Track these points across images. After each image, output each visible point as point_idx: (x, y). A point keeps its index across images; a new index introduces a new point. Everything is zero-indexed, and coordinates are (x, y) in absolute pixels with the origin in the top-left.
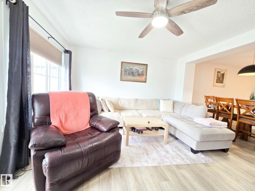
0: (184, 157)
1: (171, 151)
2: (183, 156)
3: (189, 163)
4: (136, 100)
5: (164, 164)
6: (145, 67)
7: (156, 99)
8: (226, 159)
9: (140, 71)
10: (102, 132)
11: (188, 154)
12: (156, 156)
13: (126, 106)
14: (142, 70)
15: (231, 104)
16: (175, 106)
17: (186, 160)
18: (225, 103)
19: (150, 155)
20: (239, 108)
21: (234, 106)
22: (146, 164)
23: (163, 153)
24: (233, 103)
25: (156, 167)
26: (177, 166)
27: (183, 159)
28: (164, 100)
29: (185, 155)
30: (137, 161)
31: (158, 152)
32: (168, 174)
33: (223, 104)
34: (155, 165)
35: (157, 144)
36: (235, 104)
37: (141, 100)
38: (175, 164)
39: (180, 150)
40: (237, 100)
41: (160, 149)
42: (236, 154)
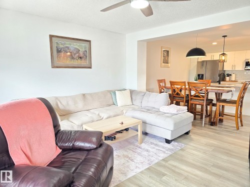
0: (164, 150)
1: (150, 149)
2: (162, 149)
3: (171, 153)
4: (84, 95)
5: (154, 163)
6: (87, 44)
7: (110, 92)
8: (192, 140)
9: (82, 50)
10: (88, 150)
11: (165, 146)
12: (141, 159)
13: (72, 107)
14: (84, 50)
15: (183, 87)
16: (133, 98)
17: (166, 152)
18: (179, 87)
19: (135, 160)
20: (190, 90)
21: (186, 89)
22: (139, 171)
23: (145, 153)
24: (185, 86)
25: (148, 169)
26: (163, 160)
27: (164, 152)
28: (121, 90)
29: (163, 148)
30: (128, 171)
31: (139, 154)
32: (163, 170)
33: (177, 88)
34: (147, 167)
35: (132, 146)
36: (187, 87)
37: (91, 94)
38: (161, 159)
39: (156, 145)
40: (188, 83)
41: (139, 150)
42: (194, 133)
